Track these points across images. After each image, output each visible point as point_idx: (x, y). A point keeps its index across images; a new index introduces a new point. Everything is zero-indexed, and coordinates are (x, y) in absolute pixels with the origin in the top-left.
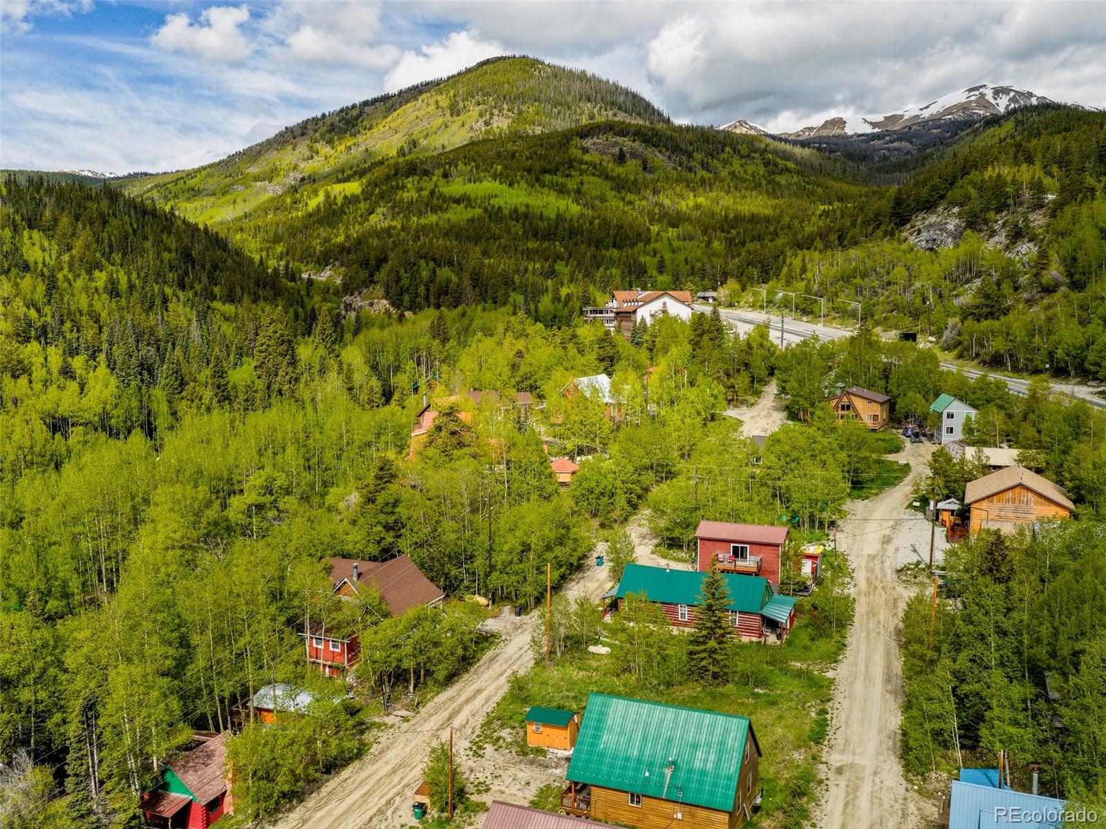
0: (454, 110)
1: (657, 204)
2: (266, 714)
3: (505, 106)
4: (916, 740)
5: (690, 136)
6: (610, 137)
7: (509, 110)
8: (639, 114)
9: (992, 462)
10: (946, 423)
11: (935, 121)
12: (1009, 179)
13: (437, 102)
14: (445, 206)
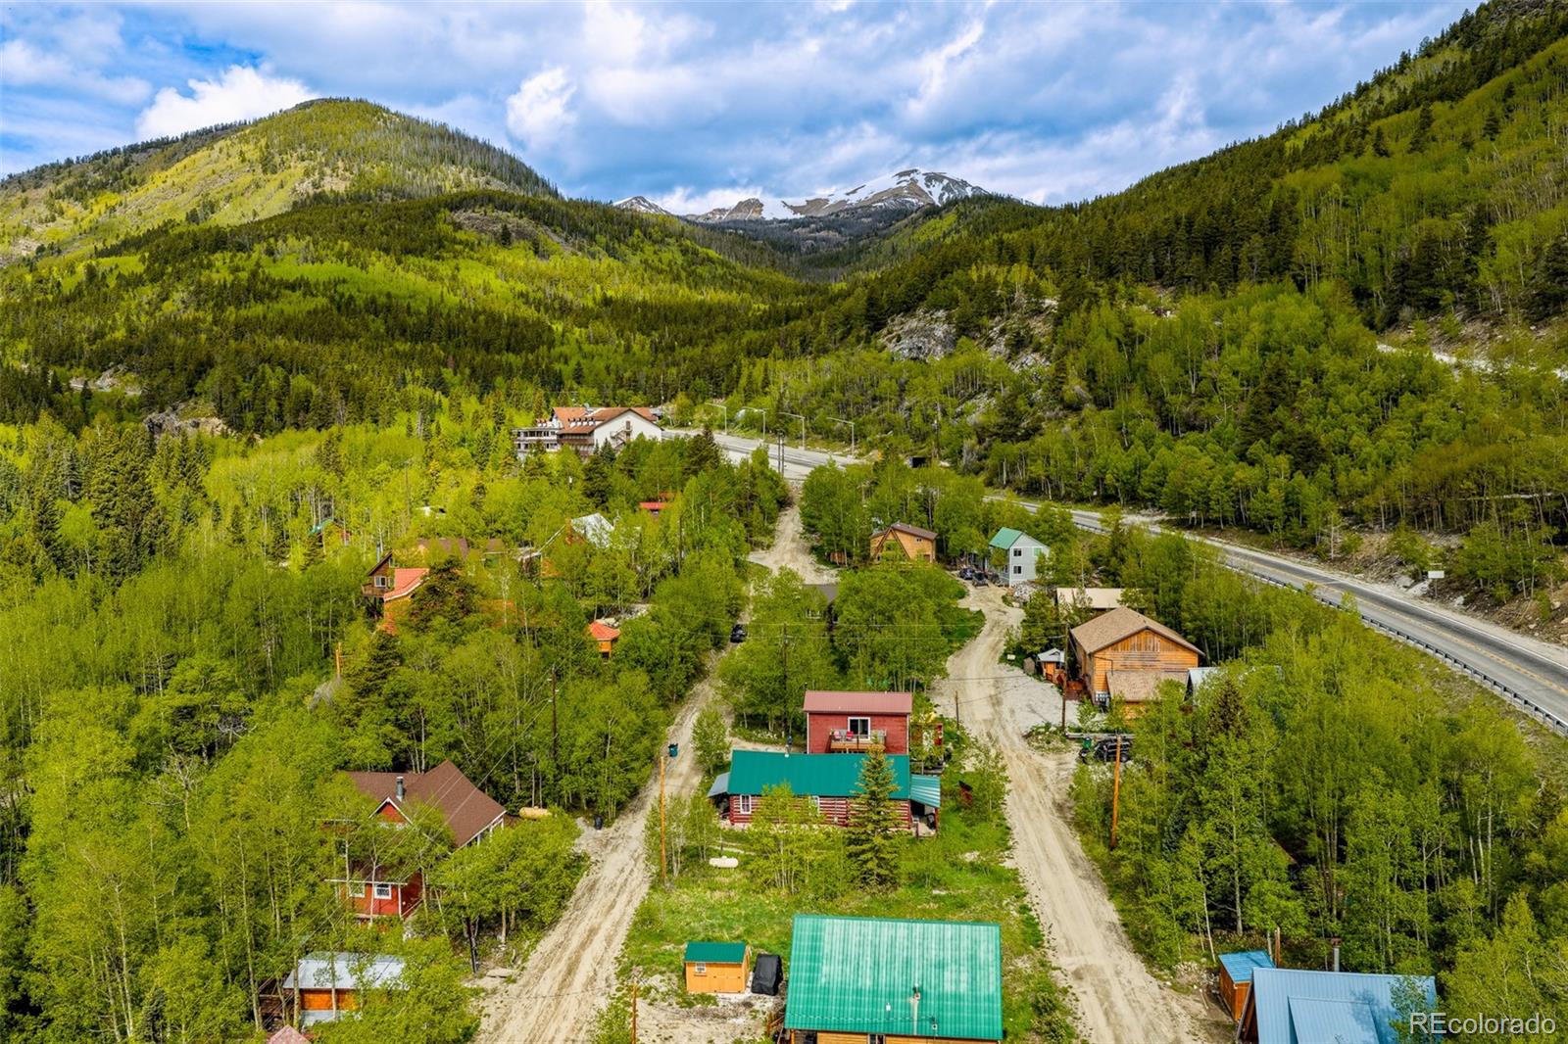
0: (268, 165)
1: (556, 297)
2: (311, 996)
3: (340, 164)
4: (1165, 928)
5: (589, 214)
6: (489, 211)
7: (346, 170)
8: (519, 183)
9: (1095, 604)
10: (1014, 561)
11: (864, 208)
12: (1000, 279)
13: (242, 153)
14: (274, 292)
